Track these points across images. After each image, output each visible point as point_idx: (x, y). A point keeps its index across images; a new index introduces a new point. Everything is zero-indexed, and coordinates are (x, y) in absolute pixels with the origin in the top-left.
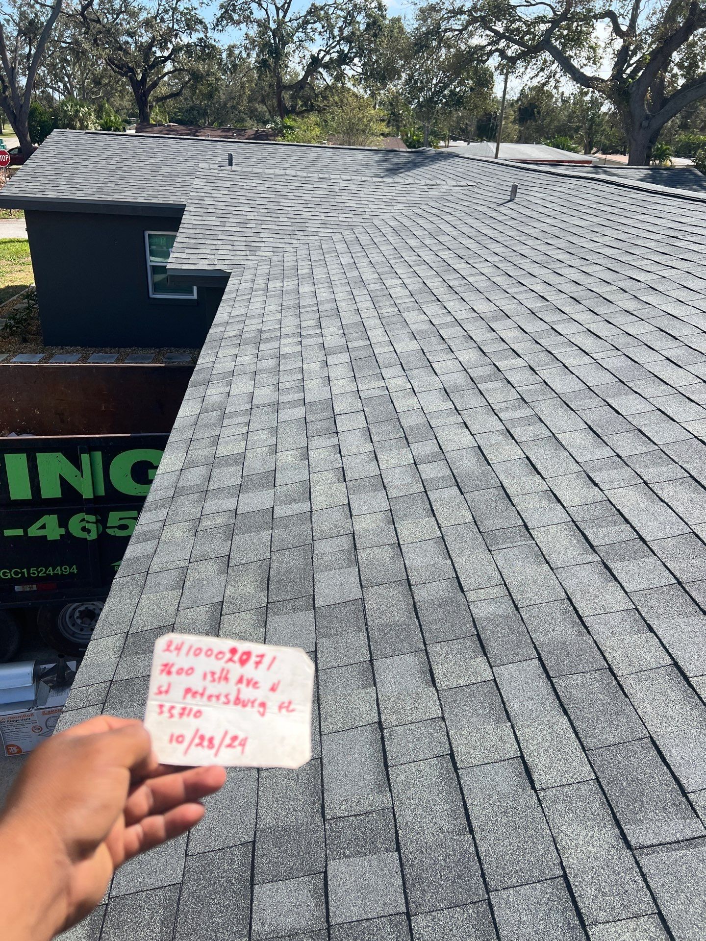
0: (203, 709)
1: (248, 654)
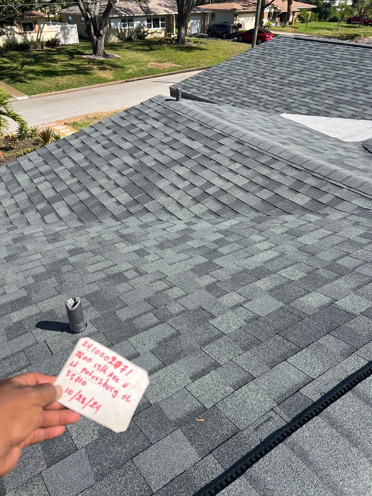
1: (120, 363)
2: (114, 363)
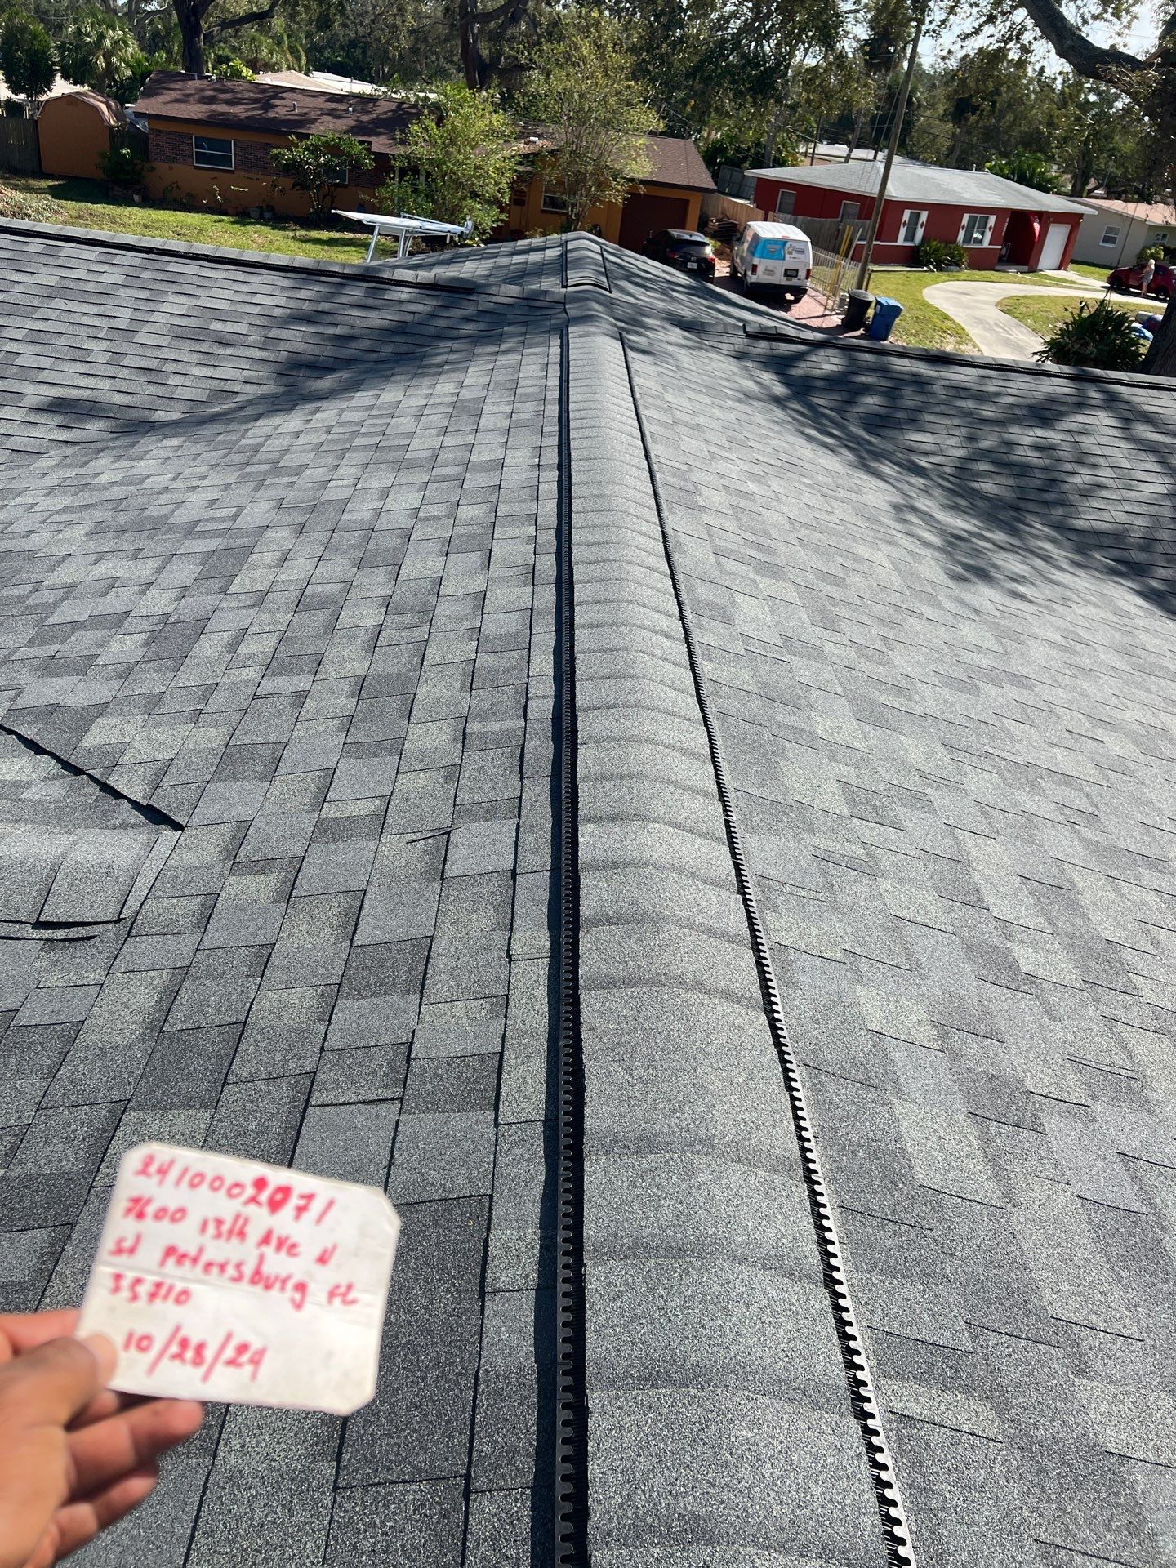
0: (194, 1288)
1: (286, 1191)
2: (264, 1197)
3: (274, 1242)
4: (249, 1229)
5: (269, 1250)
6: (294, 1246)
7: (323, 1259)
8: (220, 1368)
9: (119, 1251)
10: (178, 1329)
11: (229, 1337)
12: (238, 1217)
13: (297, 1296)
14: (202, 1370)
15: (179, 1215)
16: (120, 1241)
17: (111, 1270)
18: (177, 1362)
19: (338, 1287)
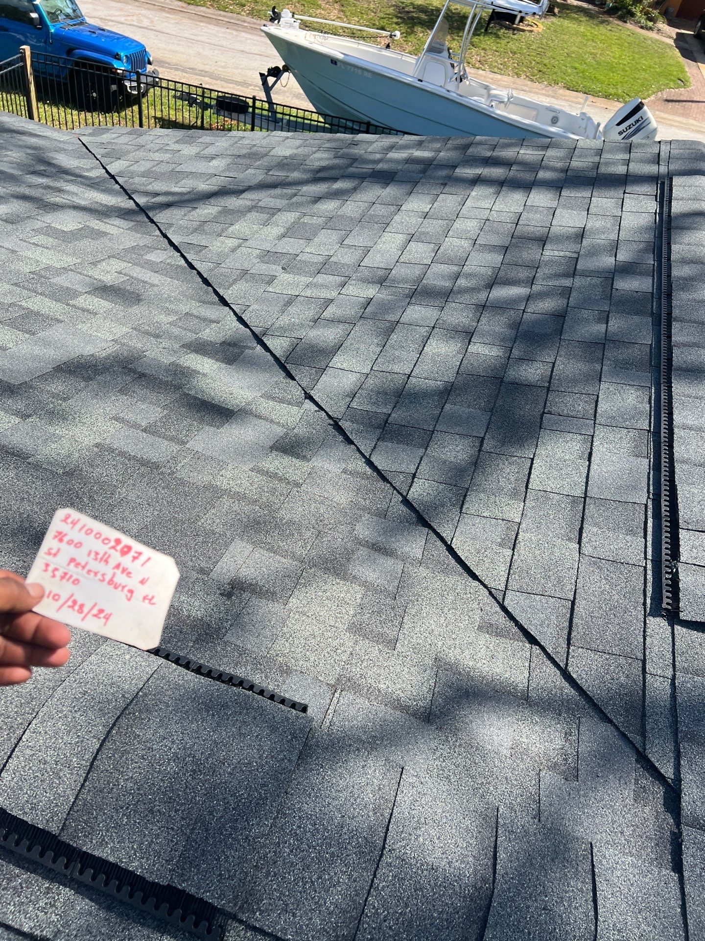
0: (80, 578)
1: (129, 548)
2: (119, 548)
3: (121, 569)
4: (110, 560)
5: (118, 572)
6: (129, 573)
7: (142, 582)
8: (90, 616)
9: (49, 553)
10: (72, 595)
11: (95, 605)
12: (105, 553)
13: (129, 595)
14: (82, 615)
15: (79, 545)
16: (50, 549)
17: (45, 561)
18: (70, 610)
19: (147, 596)
